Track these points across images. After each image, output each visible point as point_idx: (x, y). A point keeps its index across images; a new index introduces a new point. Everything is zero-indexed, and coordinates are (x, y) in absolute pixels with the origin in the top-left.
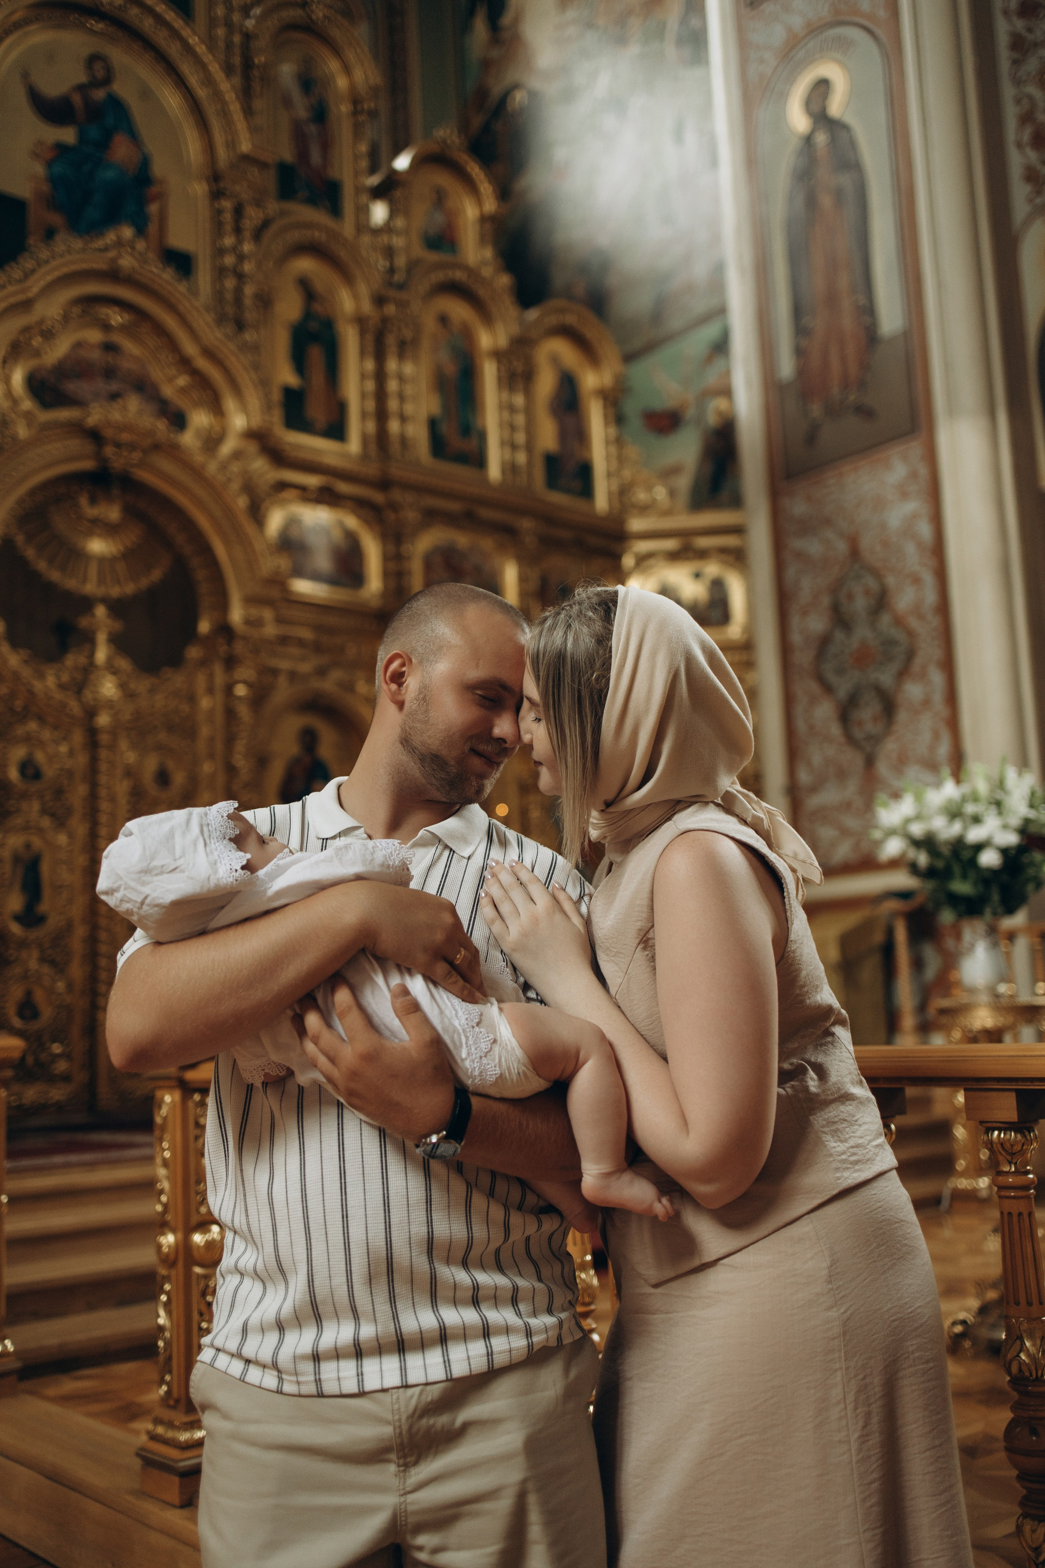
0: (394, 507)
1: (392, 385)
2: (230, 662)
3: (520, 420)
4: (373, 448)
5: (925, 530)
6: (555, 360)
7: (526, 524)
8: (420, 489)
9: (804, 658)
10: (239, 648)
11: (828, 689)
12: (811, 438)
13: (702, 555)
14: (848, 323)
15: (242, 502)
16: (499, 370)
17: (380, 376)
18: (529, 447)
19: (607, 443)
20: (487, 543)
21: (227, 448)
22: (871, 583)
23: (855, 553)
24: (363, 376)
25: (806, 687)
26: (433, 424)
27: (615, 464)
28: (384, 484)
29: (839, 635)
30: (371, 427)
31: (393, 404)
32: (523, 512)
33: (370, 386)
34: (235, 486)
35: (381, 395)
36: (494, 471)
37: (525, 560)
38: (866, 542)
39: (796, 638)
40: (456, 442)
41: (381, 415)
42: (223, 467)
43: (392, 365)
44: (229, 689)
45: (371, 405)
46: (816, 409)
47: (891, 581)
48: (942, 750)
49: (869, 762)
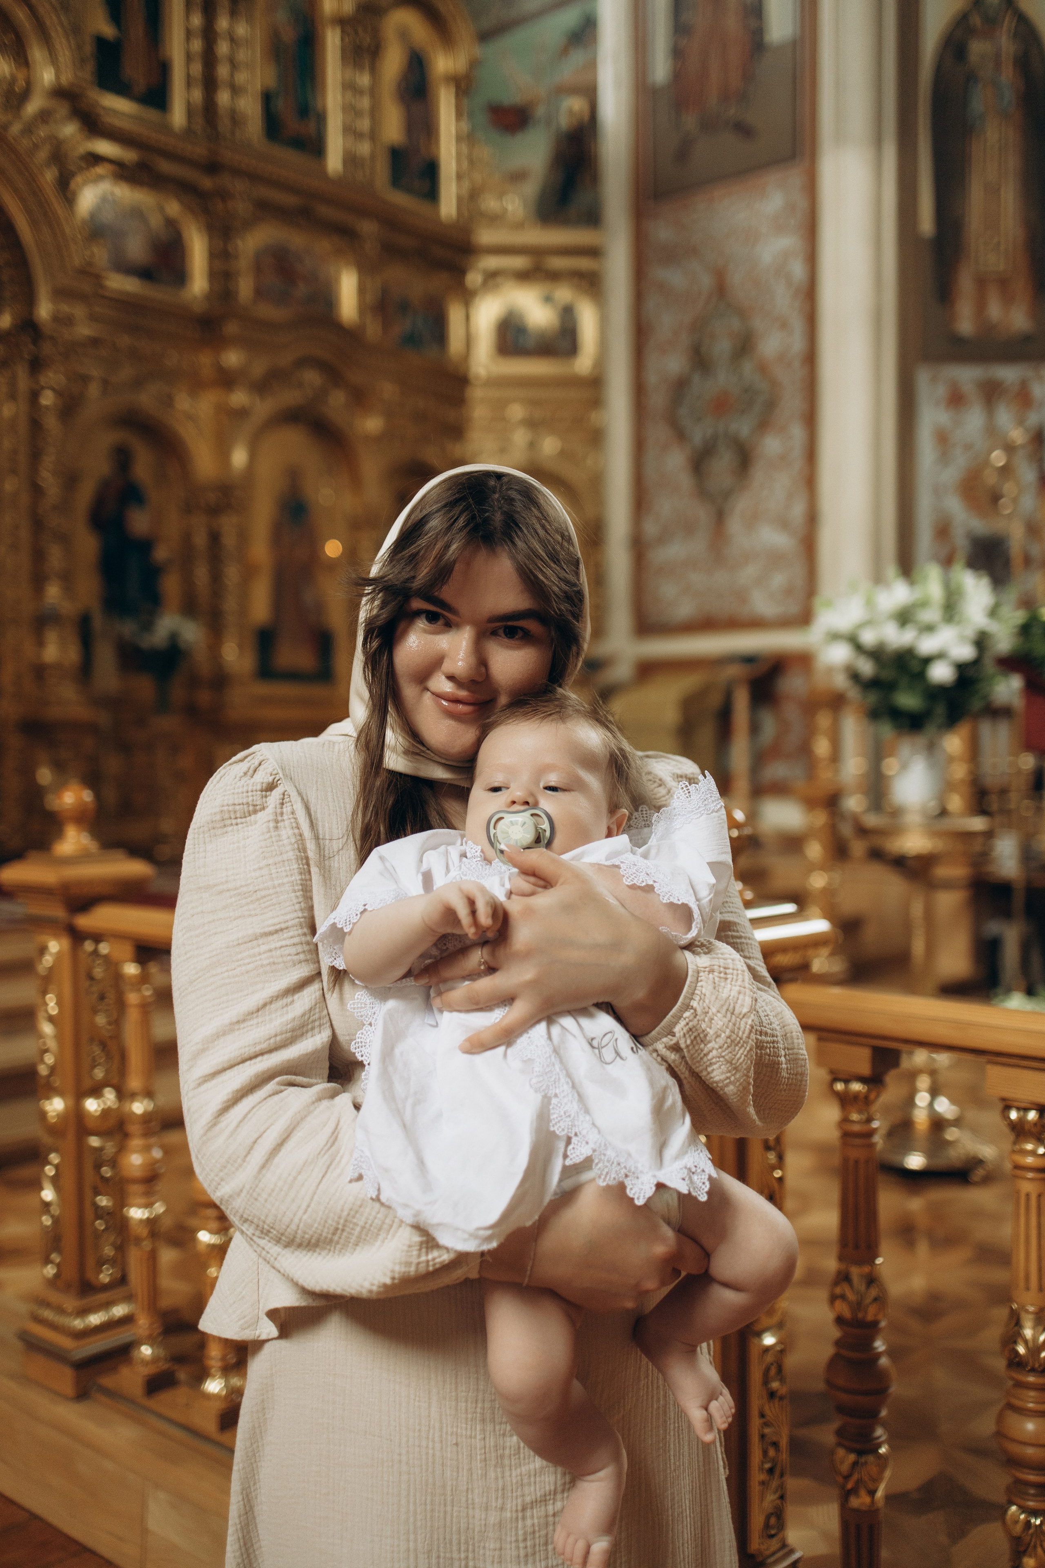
0: (224, 195)
1: (223, 48)
2: (36, 365)
3: (365, 103)
4: (199, 121)
5: (798, 270)
6: (404, 35)
7: (368, 228)
8: (253, 177)
9: (658, 400)
10: (47, 349)
11: (681, 435)
12: (683, 154)
13: (554, 277)
14: (732, 23)
15: (49, 176)
16: (342, 39)
17: (209, 35)
18: (373, 135)
19: (459, 139)
20: (323, 245)
21: (32, 107)
22: (735, 324)
23: (721, 289)
24: (189, 34)
25: (658, 432)
26: (267, 98)
27: (465, 164)
28: (213, 167)
29: (696, 378)
30: (197, 95)
31: (223, 71)
32: (363, 212)
33: (197, 45)
34: (42, 155)
35: (209, 59)
36: (334, 162)
37: (365, 269)
38: (736, 278)
39: (652, 378)
40: (292, 124)
41: (210, 83)
42: (28, 130)
43: (223, 23)
44: (34, 396)
45: (197, 69)
46: (690, 121)
47: (758, 323)
48: (798, 510)
49: (720, 517)
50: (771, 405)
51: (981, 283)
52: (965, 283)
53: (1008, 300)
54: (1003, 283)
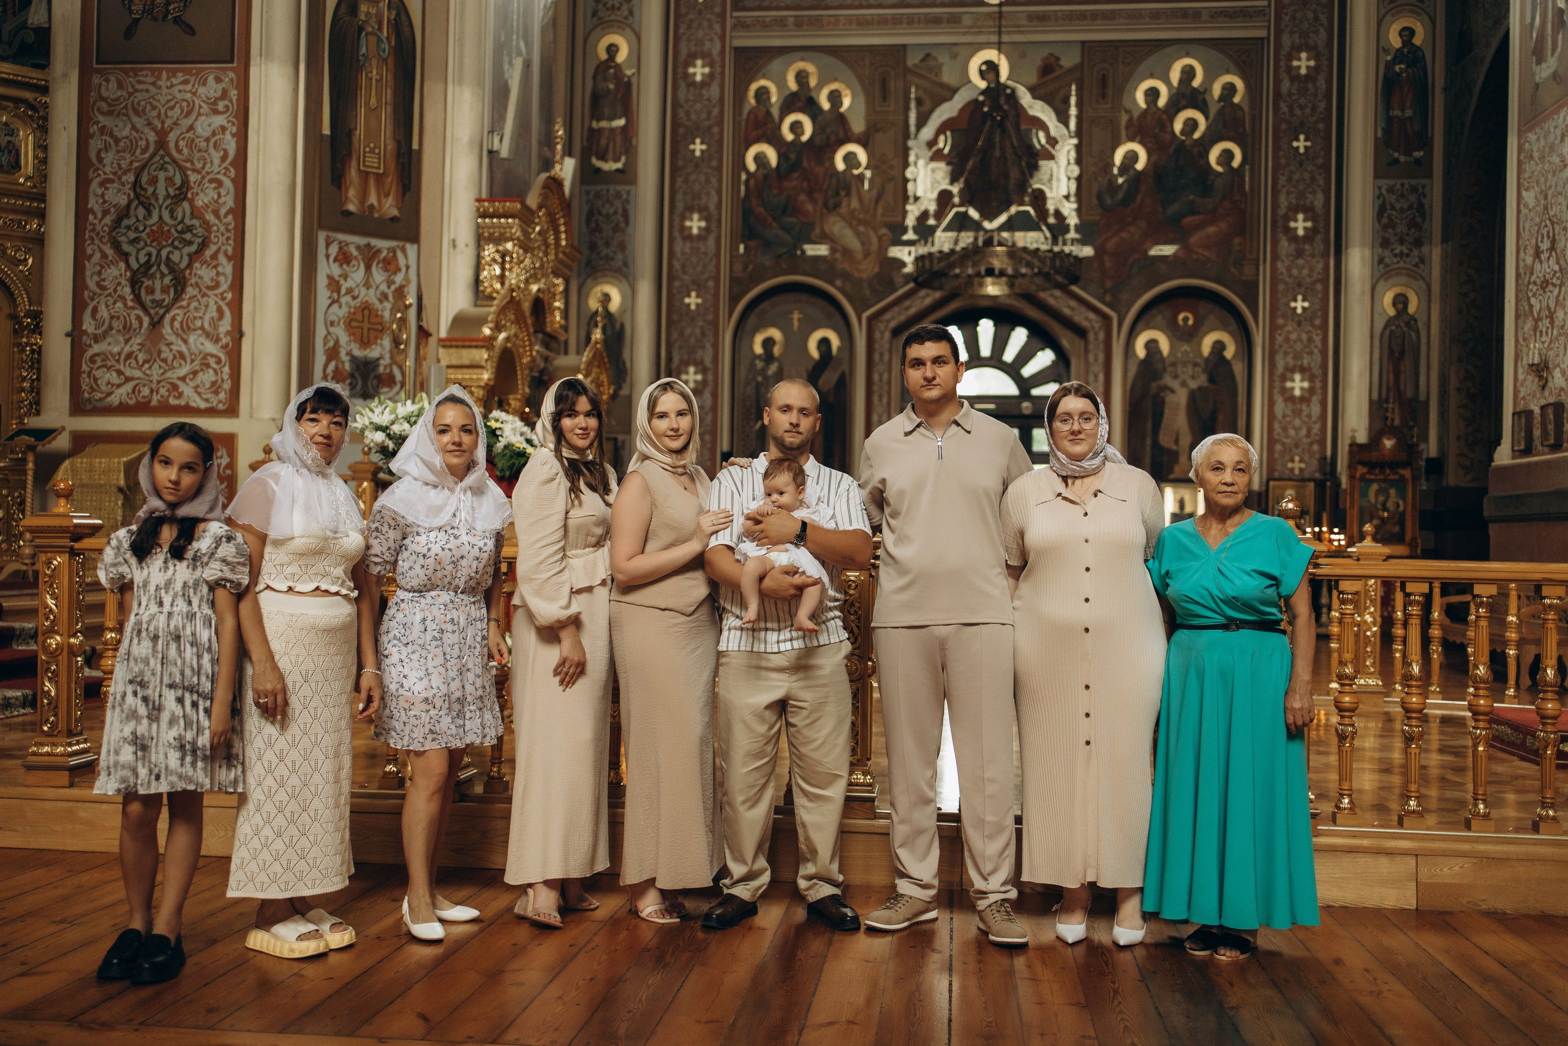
11: (123, 256)
22: (175, 176)
23: (161, 144)
25: (101, 249)
29: (137, 212)
39: (94, 202)
47: (193, 177)
48: (225, 325)
49: (156, 324)
50: (204, 245)
51: (365, 175)
52: (353, 173)
53: (383, 194)
54: (379, 178)
